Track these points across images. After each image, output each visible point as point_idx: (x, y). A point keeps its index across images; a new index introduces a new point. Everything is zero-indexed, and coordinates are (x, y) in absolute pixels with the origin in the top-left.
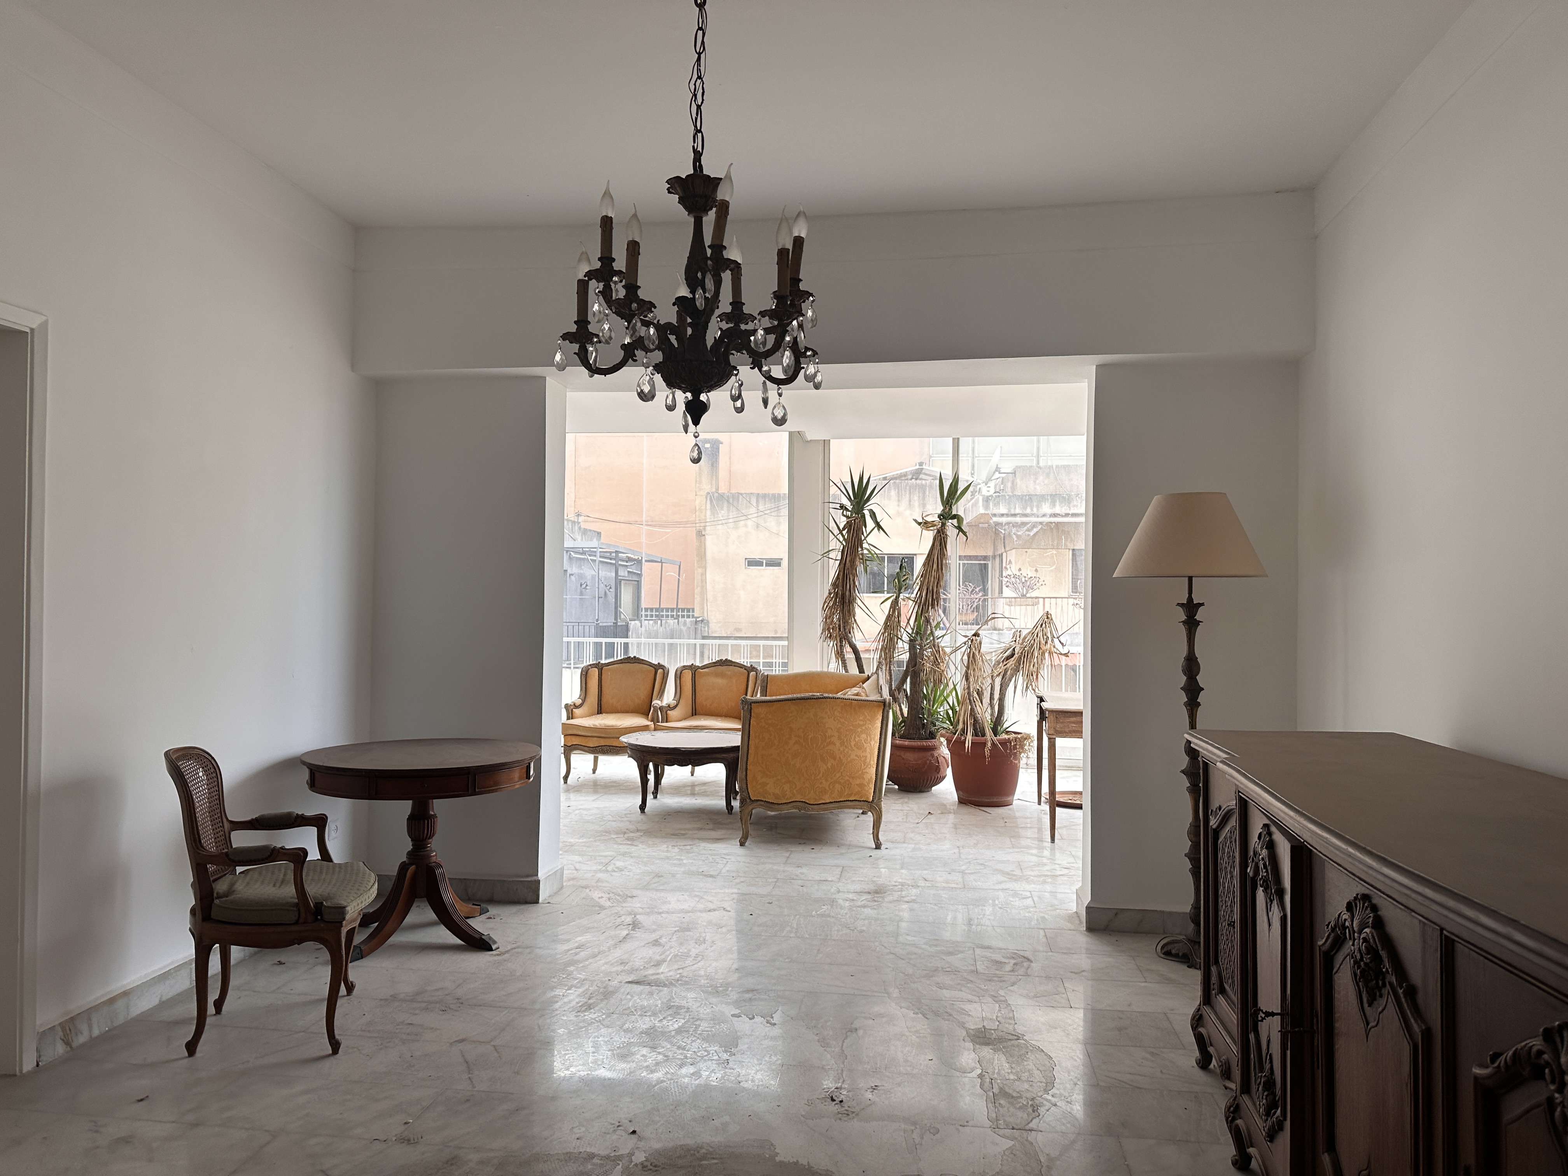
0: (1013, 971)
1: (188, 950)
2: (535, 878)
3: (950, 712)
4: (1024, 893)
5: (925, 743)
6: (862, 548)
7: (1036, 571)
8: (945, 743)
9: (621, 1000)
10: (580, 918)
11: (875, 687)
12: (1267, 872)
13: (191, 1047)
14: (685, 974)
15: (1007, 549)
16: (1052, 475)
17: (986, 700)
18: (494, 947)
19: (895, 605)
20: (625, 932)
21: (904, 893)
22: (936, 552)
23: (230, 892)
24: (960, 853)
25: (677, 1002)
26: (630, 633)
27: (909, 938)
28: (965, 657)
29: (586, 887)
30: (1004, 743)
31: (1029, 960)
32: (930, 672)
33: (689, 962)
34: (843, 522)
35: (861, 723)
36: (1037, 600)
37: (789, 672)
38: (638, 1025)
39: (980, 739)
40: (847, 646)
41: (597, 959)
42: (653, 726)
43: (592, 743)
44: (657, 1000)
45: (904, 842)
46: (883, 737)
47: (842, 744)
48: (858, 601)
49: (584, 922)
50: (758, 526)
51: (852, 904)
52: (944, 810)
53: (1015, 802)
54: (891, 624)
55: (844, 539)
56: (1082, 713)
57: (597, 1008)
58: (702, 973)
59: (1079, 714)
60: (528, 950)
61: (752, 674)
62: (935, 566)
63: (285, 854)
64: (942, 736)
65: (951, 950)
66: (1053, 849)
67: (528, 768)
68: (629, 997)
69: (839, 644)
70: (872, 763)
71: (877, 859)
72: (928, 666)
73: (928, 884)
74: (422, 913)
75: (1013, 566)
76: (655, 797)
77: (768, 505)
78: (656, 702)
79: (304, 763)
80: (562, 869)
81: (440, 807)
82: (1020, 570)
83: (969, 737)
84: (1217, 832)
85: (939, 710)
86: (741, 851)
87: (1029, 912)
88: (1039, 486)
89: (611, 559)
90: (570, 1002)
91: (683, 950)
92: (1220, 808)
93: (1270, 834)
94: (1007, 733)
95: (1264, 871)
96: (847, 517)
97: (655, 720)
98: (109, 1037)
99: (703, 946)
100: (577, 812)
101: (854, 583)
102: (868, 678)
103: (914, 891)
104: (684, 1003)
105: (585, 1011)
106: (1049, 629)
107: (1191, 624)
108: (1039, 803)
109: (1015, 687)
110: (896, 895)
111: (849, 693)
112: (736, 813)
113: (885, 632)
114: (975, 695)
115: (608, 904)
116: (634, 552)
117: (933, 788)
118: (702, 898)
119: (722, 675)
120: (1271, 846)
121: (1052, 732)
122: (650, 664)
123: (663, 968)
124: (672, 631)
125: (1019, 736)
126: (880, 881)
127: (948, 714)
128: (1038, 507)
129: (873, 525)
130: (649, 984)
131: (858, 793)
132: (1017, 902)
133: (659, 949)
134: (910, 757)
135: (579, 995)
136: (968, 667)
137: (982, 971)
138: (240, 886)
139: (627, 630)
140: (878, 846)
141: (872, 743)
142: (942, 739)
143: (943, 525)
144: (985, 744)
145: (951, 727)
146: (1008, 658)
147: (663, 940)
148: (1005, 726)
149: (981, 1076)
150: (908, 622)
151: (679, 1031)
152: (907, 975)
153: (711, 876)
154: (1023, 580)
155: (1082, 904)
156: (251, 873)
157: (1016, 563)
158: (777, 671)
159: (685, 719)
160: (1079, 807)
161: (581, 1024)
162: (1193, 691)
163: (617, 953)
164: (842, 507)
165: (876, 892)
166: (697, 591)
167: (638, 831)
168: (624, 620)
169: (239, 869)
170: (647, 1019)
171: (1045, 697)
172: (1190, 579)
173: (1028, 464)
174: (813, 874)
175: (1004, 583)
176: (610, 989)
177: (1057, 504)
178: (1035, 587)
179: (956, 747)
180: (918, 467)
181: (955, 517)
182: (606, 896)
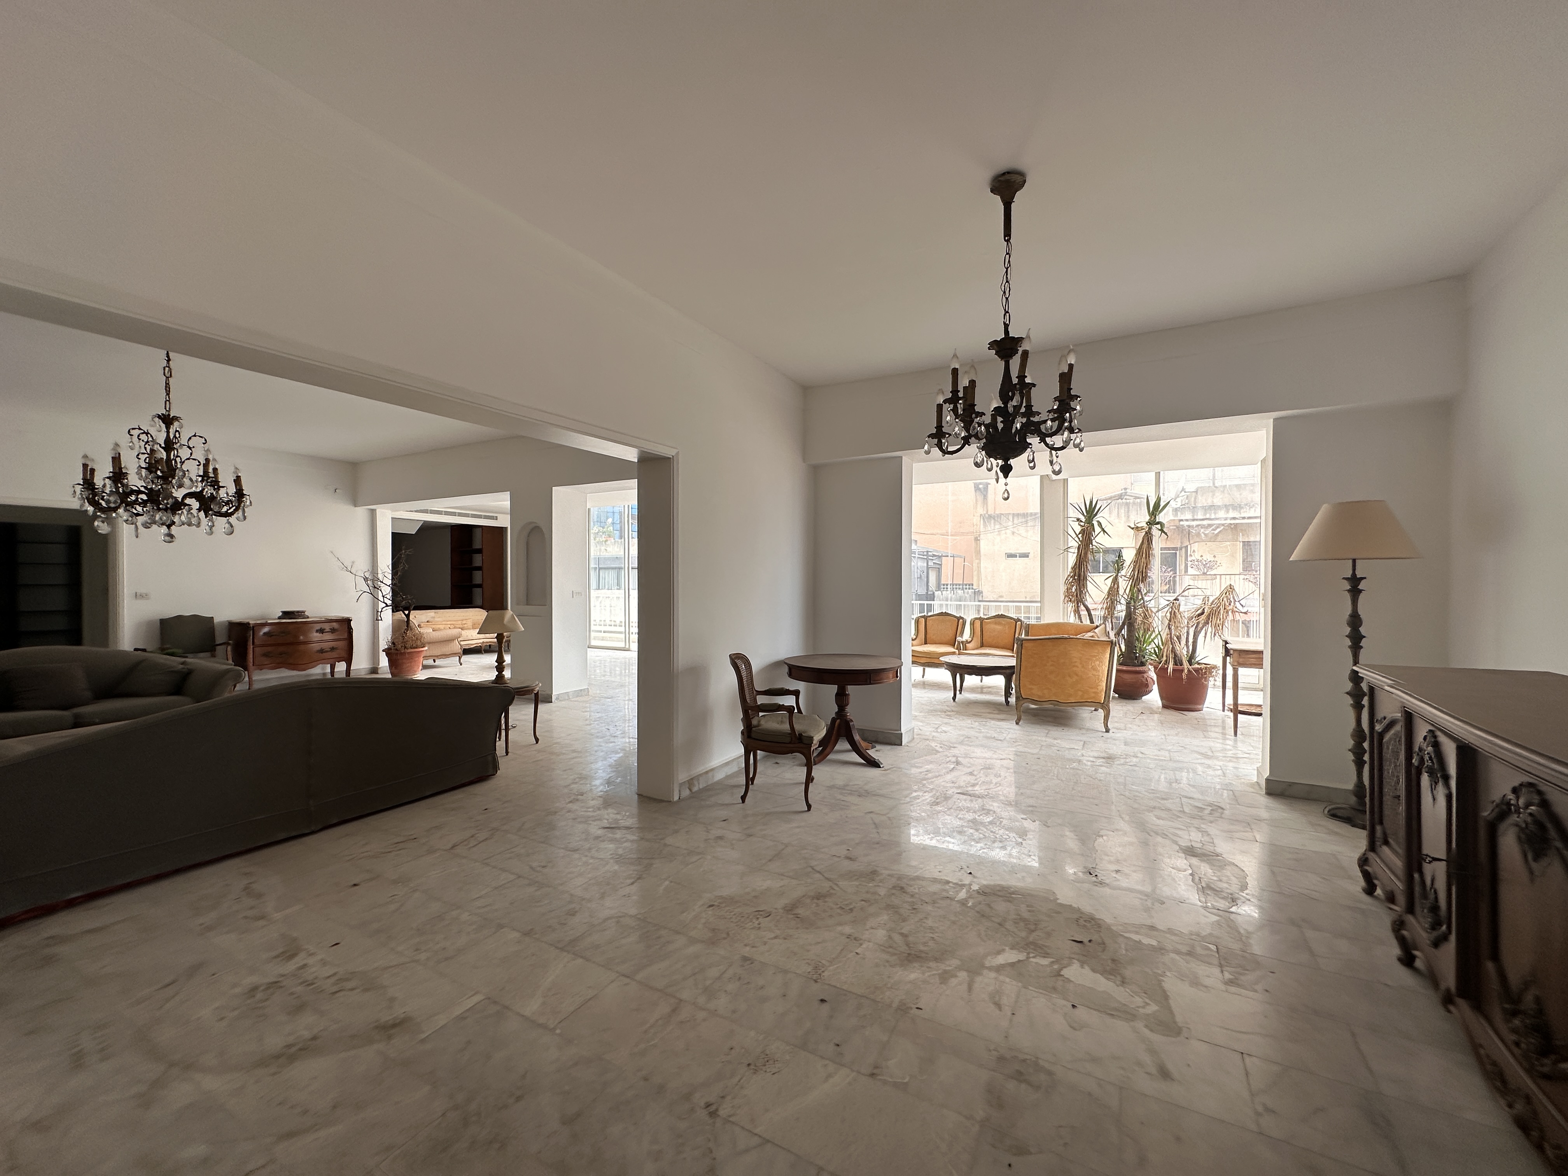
0: (1210, 814)
1: (742, 751)
2: (899, 732)
3: (1156, 649)
4: (1216, 767)
5: (1137, 669)
6: (1092, 544)
7: (1215, 557)
8: (1153, 669)
9: (955, 802)
10: (926, 756)
11: (1104, 632)
12: (1433, 762)
13: (743, 798)
14: (990, 792)
15: (1191, 542)
16: (1226, 491)
17: (1183, 642)
18: (881, 766)
19: (1115, 581)
20: (952, 766)
21: (1127, 760)
22: (1145, 546)
23: (758, 725)
24: (1166, 739)
25: (988, 807)
26: (935, 599)
27: (1134, 787)
28: (1168, 614)
29: (927, 740)
30: (1197, 670)
31: (1222, 808)
32: (1141, 624)
33: (992, 786)
34: (1078, 529)
35: (1096, 654)
36: (1215, 576)
37: (1042, 623)
38: (966, 817)
39: (1179, 667)
40: (1082, 606)
41: (939, 778)
42: (957, 652)
43: (923, 661)
44: (976, 804)
45: (1125, 730)
46: (1111, 663)
47: (1083, 667)
48: (1089, 578)
49: (929, 758)
50: (1013, 533)
51: (1092, 763)
52: (1152, 712)
53: (1204, 709)
54: (1113, 592)
55: (1080, 541)
56: (1262, 652)
57: (941, 805)
58: (1001, 793)
59: (1261, 652)
60: (900, 770)
61: (1019, 623)
62: (1144, 555)
63: (784, 708)
64: (1151, 664)
65: (1164, 797)
66: (1236, 741)
67: (897, 671)
68: (959, 801)
69: (1076, 605)
70: (1103, 679)
71: (1108, 738)
72: (1140, 619)
73: (1144, 756)
74: (843, 745)
75: (1196, 554)
76: (961, 693)
77: (1020, 520)
78: (959, 639)
79: (786, 663)
80: (913, 728)
81: (851, 689)
82: (1202, 556)
83: (1171, 666)
84: (1381, 735)
85: (1147, 648)
86: (1017, 727)
87: (1220, 779)
88: (1218, 500)
89: (923, 555)
90: (926, 799)
91: (988, 779)
92: (1385, 718)
93: (1435, 737)
94: (1199, 664)
95: (1430, 761)
96: (1082, 526)
97: (959, 649)
98: (707, 789)
99: (999, 779)
100: (917, 698)
101: (1087, 568)
102: (1097, 627)
103: (1135, 760)
104: (991, 808)
105: (935, 805)
106: (1232, 596)
107: (1355, 592)
108: (1224, 711)
109: (1206, 634)
110: (1122, 761)
111: (1086, 636)
112: (1012, 706)
113: (1108, 598)
114: (1175, 638)
115: (941, 750)
116: (937, 551)
117: (1143, 698)
118: (996, 752)
119: (999, 624)
120: (1436, 745)
121: (1236, 664)
122: (955, 617)
123: (977, 788)
124: (961, 597)
125: (1208, 666)
126: (1111, 752)
127: (1155, 650)
128: (1215, 513)
129: (1100, 530)
130: (970, 795)
131: (1094, 697)
132: (1210, 772)
133: (974, 778)
134: (1127, 677)
135: (931, 797)
136: (1170, 621)
137: (1187, 812)
138: (762, 722)
139: (934, 597)
140: (1107, 731)
141: (1104, 667)
142: (1150, 667)
143: (1150, 529)
144: (1183, 671)
145: (1157, 659)
146: (1199, 615)
147: (975, 773)
148: (1197, 660)
149: (1191, 875)
150: (1125, 592)
151: (991, 823)
152: (1134, 808)
153: (1001, 740)
154: (1204, 563)
155: (1263, 777)
156: (766, 716)
157: (1198, 551)
158: (1033, 622)
159: (977, 649)
160: (1260, 715)
161: (934, 812)
162: (1356, 639)
163: (949, 777)
164: (1078, 520)
165: (1108, 758)
166: (975, 573)
167: (953, 711)
168: (932, 591)
169: (761, 714)
170: (971, 814)
171: (1229, 640)
172: (1354, 561)
173: (1207, 485)
174: (1065, 744)
175: (1189, 565)
176: (948, 796)
177: (1231, 511)
178: (1214, 568)
179: (1161, 672)
180: (1123, 491)
181: (1158, 523)
182: (938, 745)
